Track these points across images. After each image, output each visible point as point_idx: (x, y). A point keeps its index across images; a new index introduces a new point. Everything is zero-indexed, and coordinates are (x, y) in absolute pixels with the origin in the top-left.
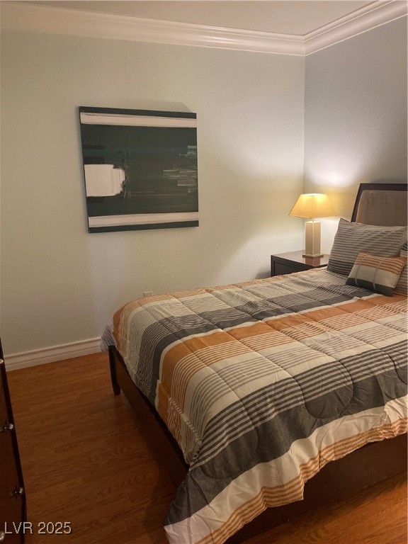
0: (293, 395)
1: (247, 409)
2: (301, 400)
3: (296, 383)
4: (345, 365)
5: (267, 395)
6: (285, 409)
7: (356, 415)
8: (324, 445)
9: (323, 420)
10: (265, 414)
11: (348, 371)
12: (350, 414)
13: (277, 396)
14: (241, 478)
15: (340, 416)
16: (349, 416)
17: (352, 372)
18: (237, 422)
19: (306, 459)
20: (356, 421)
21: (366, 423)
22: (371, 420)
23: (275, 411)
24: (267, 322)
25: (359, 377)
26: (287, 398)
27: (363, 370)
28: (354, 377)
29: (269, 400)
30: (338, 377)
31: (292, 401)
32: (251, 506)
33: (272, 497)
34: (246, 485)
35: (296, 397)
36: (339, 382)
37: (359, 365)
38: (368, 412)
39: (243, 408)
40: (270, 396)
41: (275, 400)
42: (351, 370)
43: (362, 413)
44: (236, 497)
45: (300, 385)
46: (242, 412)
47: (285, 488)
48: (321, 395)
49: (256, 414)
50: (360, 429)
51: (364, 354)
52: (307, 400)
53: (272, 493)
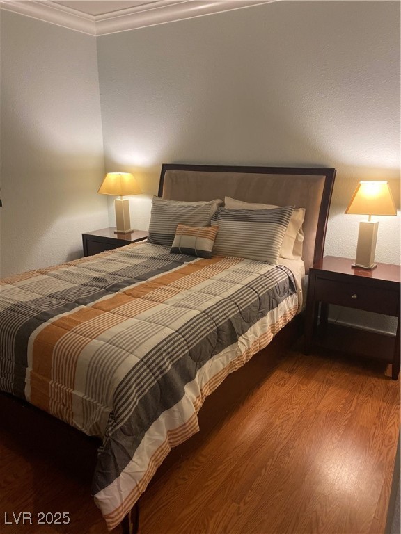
0: (181, 346)
1: (148, 367)
2: (186, 349)
3: (180, 336)
4: (209, 314)
5: (162, 350)
6: (177, 360)
7: (221, 354)
8: (203, 384)
9: (201, 363)
10: (164, 367)
11: (212, 319)
12: (217, 353)
13: (170, 350)
14: (152, 428)
15: (211, 357)
16: (217, 355)
17: (215, 319)
18: (142, 379)
19: (195, 397)
20: (221, 358)
21: (228, 359)
22: (230, 355)
23: (170, 362)
24: (124, 293)
25: (220, 322)
26: (177, 349)
27: (222, 316)
28: (217, 322)
29: (164, 354)
30: (207, 324)
31: (180, 351)
32: (162, 450)
33: (177, 437)
34: (156, 433)
35: (183, 347)
36: (208, 328)
37: (217, 313)
38: (228, 349)
39: (145, 367)
40: (165, 351)
41: (169, 353)
42: (214, 317)
43: (225, 351)
44: (150, 447)
45: (183, 337)
46: (145, 370)
47: (187, 425)
48: (199, 341)
49: (156, 369)
50: (224, 365)
51: (218, 304)
52: (190, 348)
53: (176, 434)
